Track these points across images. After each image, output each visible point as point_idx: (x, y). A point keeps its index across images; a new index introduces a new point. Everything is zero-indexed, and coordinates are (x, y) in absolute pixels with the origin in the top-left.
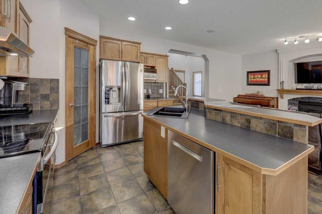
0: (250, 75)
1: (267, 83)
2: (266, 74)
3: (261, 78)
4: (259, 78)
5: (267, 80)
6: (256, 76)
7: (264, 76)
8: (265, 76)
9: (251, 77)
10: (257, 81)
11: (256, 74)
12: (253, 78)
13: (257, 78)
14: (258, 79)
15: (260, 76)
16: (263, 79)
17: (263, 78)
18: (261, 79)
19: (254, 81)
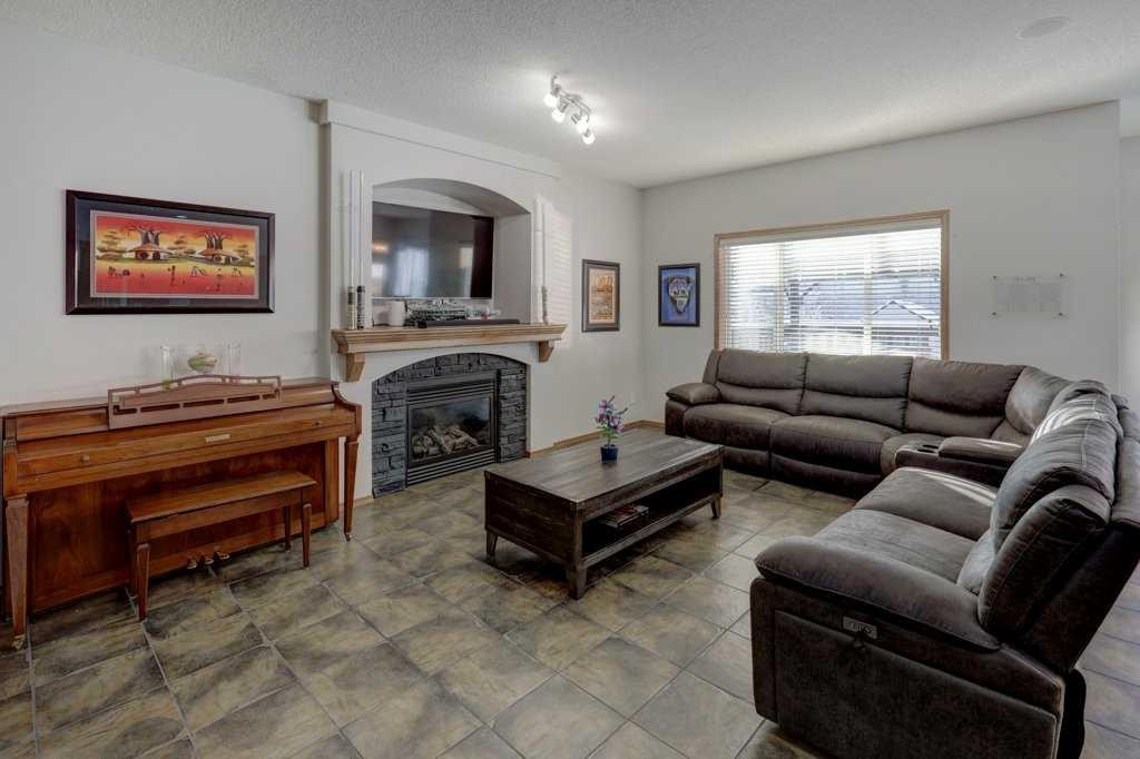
0: (103, 222)
1: (256, 296)
2: (249, 234)
3: (212, 258)
4: (190, 255)
5: (251, 272)
6: (166, 243)
7: (230, 248)
8: (243, 251)
9: (113, 240)
10: (173, 282)
11: (171, 229)
12: (141, 255)
13: (179, 258)
14: (184, 267)
15: (199, 246)
16: (228, 270)
17: (228, 262)
18: (212, 269)
19: (143, 282)
